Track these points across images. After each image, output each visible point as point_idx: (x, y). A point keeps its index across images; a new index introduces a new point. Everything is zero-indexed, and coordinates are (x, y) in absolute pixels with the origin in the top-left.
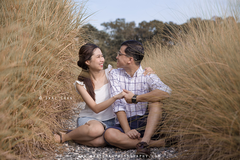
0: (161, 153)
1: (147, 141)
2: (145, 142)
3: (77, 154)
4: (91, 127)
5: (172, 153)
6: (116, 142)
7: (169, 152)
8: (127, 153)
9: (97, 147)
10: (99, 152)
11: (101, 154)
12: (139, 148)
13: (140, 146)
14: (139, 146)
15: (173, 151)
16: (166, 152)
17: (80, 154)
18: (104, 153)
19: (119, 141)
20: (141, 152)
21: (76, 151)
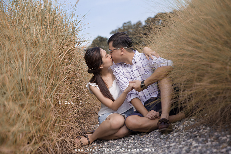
0: (182, 124)
1: (166, 117)
2: (164, 118)
3: (105, 148)
4: (111, 120)
5: (193, 121)
6: (138, 127)
7: (190, 121)
8: (151, 134)
9: (123, 138)
10: (125, 141)
11: (127, 142)
12: (160, 125)
13: (161, 123)
14: (159, 123)
15: (194, 119)
16: (187, 122)
17: (107, 148)
18: (130, 141)
19: (141, 126)
20: (162, 128)
21: (104, 146)
